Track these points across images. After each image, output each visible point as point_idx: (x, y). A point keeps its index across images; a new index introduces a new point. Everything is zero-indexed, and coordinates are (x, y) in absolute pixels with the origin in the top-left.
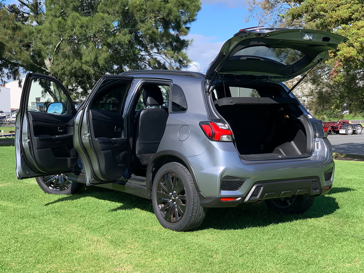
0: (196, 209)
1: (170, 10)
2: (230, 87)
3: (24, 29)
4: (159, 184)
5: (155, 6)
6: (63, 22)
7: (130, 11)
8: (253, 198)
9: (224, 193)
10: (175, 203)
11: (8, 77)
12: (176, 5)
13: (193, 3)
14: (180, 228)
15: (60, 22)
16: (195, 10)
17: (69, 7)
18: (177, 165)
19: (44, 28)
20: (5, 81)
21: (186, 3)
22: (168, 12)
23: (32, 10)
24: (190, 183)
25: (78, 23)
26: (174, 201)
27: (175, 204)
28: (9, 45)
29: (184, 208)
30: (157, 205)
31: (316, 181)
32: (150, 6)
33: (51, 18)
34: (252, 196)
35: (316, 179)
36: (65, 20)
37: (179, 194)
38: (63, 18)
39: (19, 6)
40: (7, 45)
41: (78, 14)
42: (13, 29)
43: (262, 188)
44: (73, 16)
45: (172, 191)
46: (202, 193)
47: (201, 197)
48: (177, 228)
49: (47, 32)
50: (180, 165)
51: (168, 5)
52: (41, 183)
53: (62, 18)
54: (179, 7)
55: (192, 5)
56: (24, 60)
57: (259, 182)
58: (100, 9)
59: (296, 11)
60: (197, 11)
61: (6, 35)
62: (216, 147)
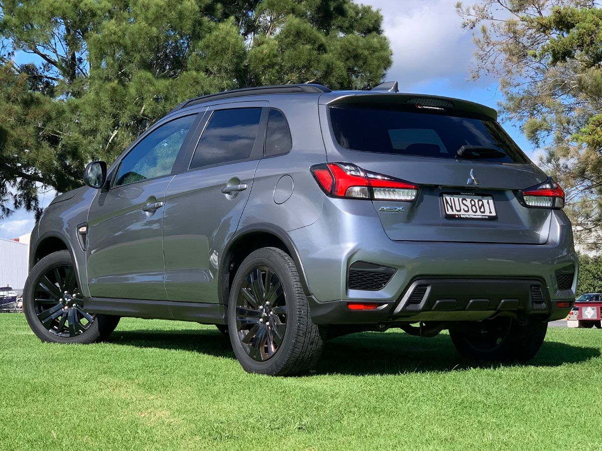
0: (305, 330)
1: (328, 65)
2: (390, 131)
3: (47, 103)
4: (240, 293)
5: (299, 58)
6: (120, 90)
7: (251, 68)
8: (411, 307)
9: (355, 294)
10: (268, 323)
11: (15, 204)
12: (343, 56)
13: (376, 53)
14: (275, 368)
15: (114, 90)
16: (379, 67)
17: (132, 62)
18: (271, 251)
19: (84, 103)
20: (8, 209)
21: (362, 53)
22: (325, 69)
23: (65, 72)
24: (294, 280)
25: (149, 91)
26: (266, 319)
27: (268, 326)
28: (17, 133)
29: (282, 330)
30: (237, 333)
31: (539, 286)
32: (291, 58)
33: (98, 82)
34: (409, 302)
35: (537, 282)
36: (124, 85)
37: (274, 306)
38: (121, 82)
39: (41, 68)
40: (12, 132)
41: (149, 75)
42: (24, 103)
43: (429, 289)
44: (140, 77)
45: (261, 301)
46: (313, 297)
47: (313, 305)
48: (270, 369)
49: (90, 110)
50: (278, 250)
51: (325, 56)
52: (35, 322)
53: (118, 83)
54: (347, 60)
55: (374, 57)
56: (43, 163)
57: (423, 277)
58: (193, 64)
59: (559, 44)
60: (385, 69)
61: (10, 115)
62: (340, 209)
